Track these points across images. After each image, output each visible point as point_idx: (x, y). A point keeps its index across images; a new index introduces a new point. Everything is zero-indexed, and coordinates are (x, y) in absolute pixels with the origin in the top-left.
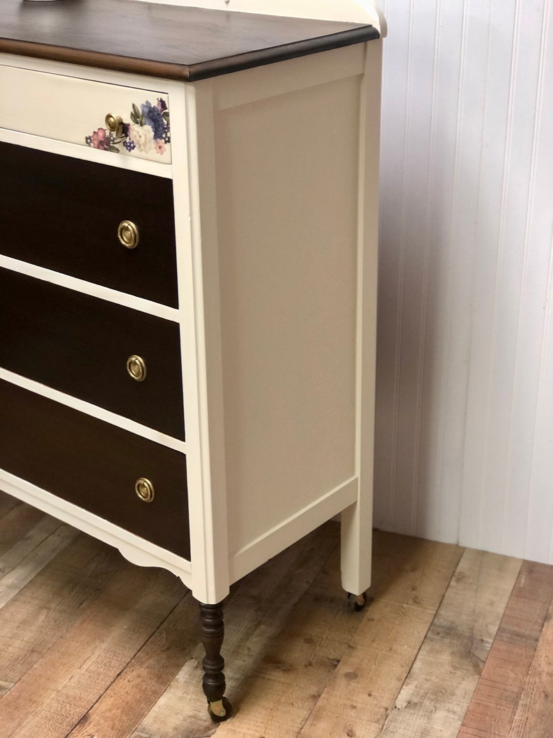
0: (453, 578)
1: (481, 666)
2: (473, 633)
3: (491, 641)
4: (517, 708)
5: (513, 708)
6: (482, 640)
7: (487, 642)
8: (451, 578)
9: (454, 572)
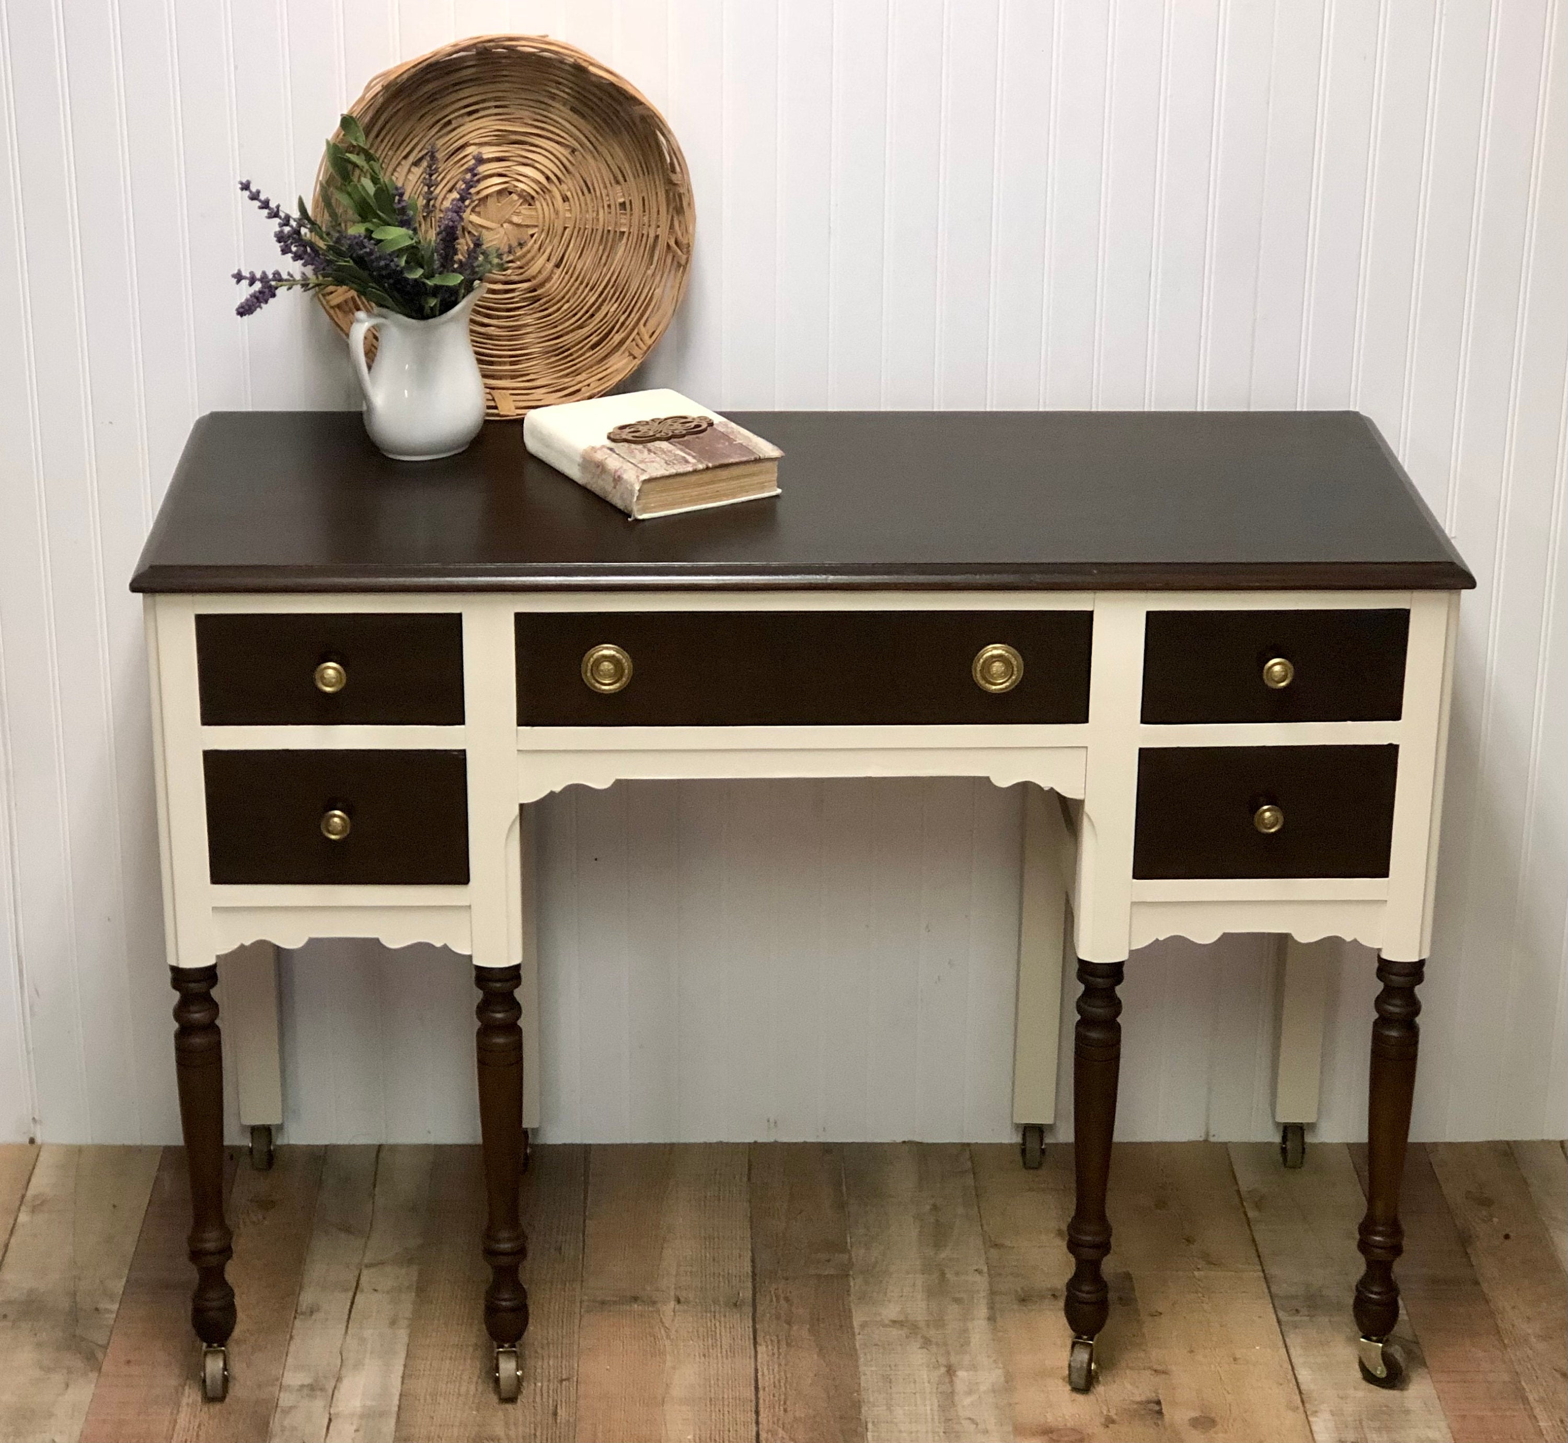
0: (23, 1208)
1: (100, 1355)
2: (75, 1302)
3: (115, 1307)
4: (178, 1411)
5: (172, 1413)
6: (97, 1309)
7: (108, 1311)
8: (19, 1209)
9: (23, 1197)
